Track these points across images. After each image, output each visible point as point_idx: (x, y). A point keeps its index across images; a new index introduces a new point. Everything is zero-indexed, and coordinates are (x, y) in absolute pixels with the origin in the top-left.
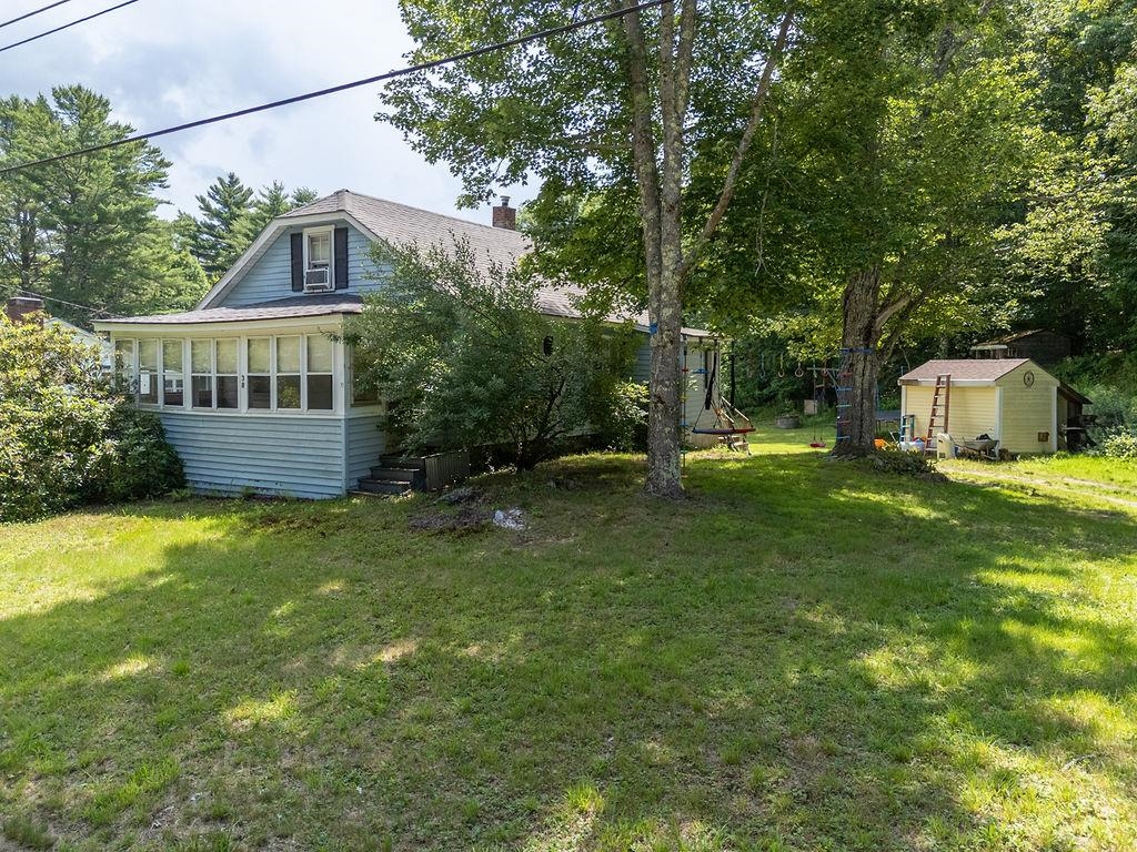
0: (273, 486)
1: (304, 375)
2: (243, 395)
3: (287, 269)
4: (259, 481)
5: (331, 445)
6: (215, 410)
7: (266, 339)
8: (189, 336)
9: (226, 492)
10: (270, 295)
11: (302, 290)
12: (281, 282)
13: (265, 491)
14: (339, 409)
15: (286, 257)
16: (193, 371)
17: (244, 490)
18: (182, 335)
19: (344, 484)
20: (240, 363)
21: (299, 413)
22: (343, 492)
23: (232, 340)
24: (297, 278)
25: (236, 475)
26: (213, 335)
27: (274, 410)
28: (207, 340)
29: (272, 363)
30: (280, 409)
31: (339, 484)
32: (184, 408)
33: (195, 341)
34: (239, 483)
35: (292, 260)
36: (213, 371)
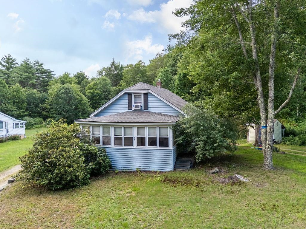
2: (135, 142)
3: (126, 104)
4: (141, 166)
5: (168, 157)
6: (123, 146)
7: (143, 127)
8: (114, 125)
9: (128, 170)
10: (119, 110)
11: (132, 109)
12: (123, 107)
13: (143, 169)
14: (171, 147)
15: (125, 100)
16: (115, 135)
17: (135, 169)
18: (111, 125)
19: (173, 167)
20: (134, 134)
21: (156, 148)
22: (172, 169)
23: (131, 127)
24: (130, 106)
25: (132, 165)
26: (123, 126)
27: (147, 147)
28: (121, 127)
29: (146, 134)
30: (149, 146)
31: (171, 167)
32: (111, 146)
33: (116, 127)
34: (133, 167)
35: (128, 101)
36: (123, 135)
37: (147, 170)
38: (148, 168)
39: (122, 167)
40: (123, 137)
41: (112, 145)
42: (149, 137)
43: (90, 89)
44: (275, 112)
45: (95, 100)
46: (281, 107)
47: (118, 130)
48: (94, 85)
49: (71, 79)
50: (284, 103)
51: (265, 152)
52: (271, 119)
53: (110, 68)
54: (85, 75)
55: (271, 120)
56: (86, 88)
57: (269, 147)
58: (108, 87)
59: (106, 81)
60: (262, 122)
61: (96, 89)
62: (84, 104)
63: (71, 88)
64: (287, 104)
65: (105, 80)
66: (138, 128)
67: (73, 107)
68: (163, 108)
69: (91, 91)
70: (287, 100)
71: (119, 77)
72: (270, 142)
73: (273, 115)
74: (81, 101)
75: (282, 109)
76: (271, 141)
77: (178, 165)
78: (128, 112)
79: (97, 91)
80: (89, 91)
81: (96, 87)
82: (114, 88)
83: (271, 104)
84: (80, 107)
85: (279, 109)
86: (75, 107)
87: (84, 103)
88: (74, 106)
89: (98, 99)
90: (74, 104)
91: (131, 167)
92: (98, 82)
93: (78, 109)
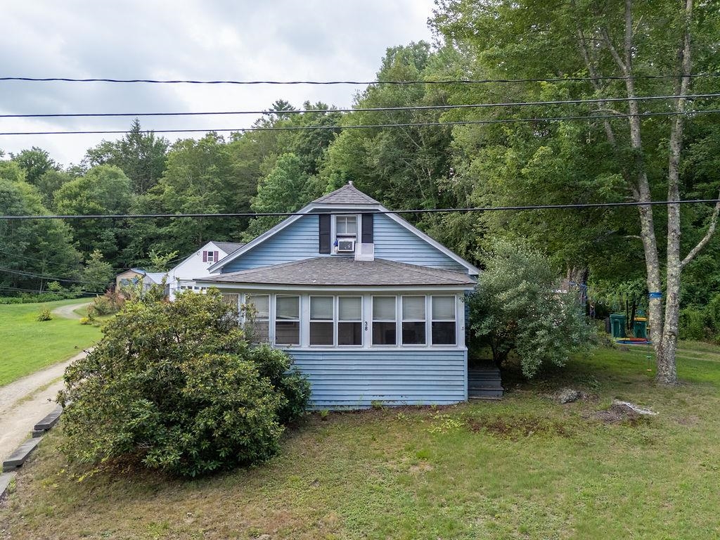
0: (400, 398)
1: (429, 322)
2: (367, 335)
3: (313, 238)
4: (383, 396)
5: (453, 368)
6: (336, 347)
7: (391, 297)
8: (309, 293)
9: (349, 406)
10: (295, 254)
11: (329, 253)
12: (306, 246)
13: (391, 403)
14: (461, 345)
15: (313, 229)
16: (311, 319)
17: (370, 403)
18: (301, 293)
19: (466, 393)
20: (366, 314)
21: (423, 347)
22: (465, 399)
23: (357, 297)
24: (324, 245)
25: (360, 394)
26: (336, 293)
27: (399, 346)
28: (328, 296)
29: (399, 314)
30: (404, 345)
31: (461, 393)
32: (300, 347)
33: (314, 297)
34: (364, 398)
35: (320, 231)
36: (336, 317)
37: (399, 403)
38: (404, 398)
39: (330, 401)
40: (336, 321)
41: (305, 343)
42: (404, 321)
43: (70, 197)
44: (683, 262)
45: (85, 227)
46: (693, 251)
47: (320, 305)
48: (81, 187)
49: (8, 168)
50: (701, 243)
51: (660, 348)
52: (676, 277)
53: (124, 144)
54: (48, 160)
55: (674, 280)
56: (57, 194)
57: (670, 336)
58: (125, 195)
59: (119, 179)
60: (653, 285)
61: (87, 199)
62: (56, 238)
63: (16, 193)
64: (706, 245)
65: (115, 175)
66: (377, 298)
67: (24, 245)
68: (411, 251)
69: (74, 203)
70: (706, 239)
71: (153, 170)
72: (673, 328)
73: (678, 269)
74: (48, 228)
75: (694, 258)
76: (674, 324)
77: (474, 388)
78: (320, 258)
79: (92, 205)
80: (66, 202)
81: (87, 192)
82: (142, 197)
83: (672, 246)
84: (45, 246)
85: (689, 257)
86: (29, 244)
87: (56, 235)
88: (25, 243)
89: (93, 225)
90: (24, 236)
91: (358, 398)
92: (94, 179)
93: (38, 251)
